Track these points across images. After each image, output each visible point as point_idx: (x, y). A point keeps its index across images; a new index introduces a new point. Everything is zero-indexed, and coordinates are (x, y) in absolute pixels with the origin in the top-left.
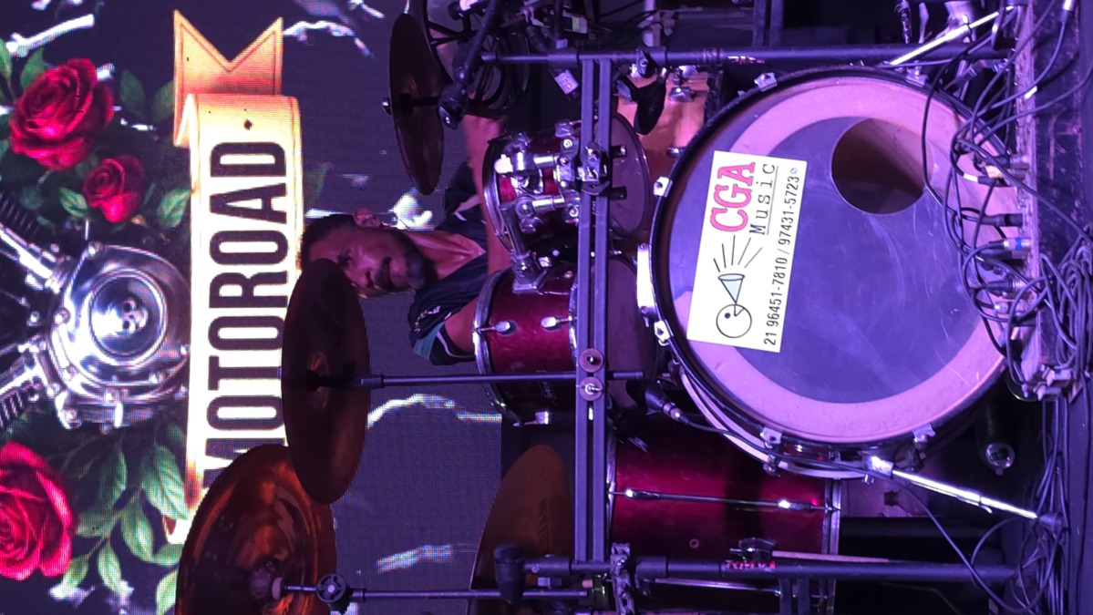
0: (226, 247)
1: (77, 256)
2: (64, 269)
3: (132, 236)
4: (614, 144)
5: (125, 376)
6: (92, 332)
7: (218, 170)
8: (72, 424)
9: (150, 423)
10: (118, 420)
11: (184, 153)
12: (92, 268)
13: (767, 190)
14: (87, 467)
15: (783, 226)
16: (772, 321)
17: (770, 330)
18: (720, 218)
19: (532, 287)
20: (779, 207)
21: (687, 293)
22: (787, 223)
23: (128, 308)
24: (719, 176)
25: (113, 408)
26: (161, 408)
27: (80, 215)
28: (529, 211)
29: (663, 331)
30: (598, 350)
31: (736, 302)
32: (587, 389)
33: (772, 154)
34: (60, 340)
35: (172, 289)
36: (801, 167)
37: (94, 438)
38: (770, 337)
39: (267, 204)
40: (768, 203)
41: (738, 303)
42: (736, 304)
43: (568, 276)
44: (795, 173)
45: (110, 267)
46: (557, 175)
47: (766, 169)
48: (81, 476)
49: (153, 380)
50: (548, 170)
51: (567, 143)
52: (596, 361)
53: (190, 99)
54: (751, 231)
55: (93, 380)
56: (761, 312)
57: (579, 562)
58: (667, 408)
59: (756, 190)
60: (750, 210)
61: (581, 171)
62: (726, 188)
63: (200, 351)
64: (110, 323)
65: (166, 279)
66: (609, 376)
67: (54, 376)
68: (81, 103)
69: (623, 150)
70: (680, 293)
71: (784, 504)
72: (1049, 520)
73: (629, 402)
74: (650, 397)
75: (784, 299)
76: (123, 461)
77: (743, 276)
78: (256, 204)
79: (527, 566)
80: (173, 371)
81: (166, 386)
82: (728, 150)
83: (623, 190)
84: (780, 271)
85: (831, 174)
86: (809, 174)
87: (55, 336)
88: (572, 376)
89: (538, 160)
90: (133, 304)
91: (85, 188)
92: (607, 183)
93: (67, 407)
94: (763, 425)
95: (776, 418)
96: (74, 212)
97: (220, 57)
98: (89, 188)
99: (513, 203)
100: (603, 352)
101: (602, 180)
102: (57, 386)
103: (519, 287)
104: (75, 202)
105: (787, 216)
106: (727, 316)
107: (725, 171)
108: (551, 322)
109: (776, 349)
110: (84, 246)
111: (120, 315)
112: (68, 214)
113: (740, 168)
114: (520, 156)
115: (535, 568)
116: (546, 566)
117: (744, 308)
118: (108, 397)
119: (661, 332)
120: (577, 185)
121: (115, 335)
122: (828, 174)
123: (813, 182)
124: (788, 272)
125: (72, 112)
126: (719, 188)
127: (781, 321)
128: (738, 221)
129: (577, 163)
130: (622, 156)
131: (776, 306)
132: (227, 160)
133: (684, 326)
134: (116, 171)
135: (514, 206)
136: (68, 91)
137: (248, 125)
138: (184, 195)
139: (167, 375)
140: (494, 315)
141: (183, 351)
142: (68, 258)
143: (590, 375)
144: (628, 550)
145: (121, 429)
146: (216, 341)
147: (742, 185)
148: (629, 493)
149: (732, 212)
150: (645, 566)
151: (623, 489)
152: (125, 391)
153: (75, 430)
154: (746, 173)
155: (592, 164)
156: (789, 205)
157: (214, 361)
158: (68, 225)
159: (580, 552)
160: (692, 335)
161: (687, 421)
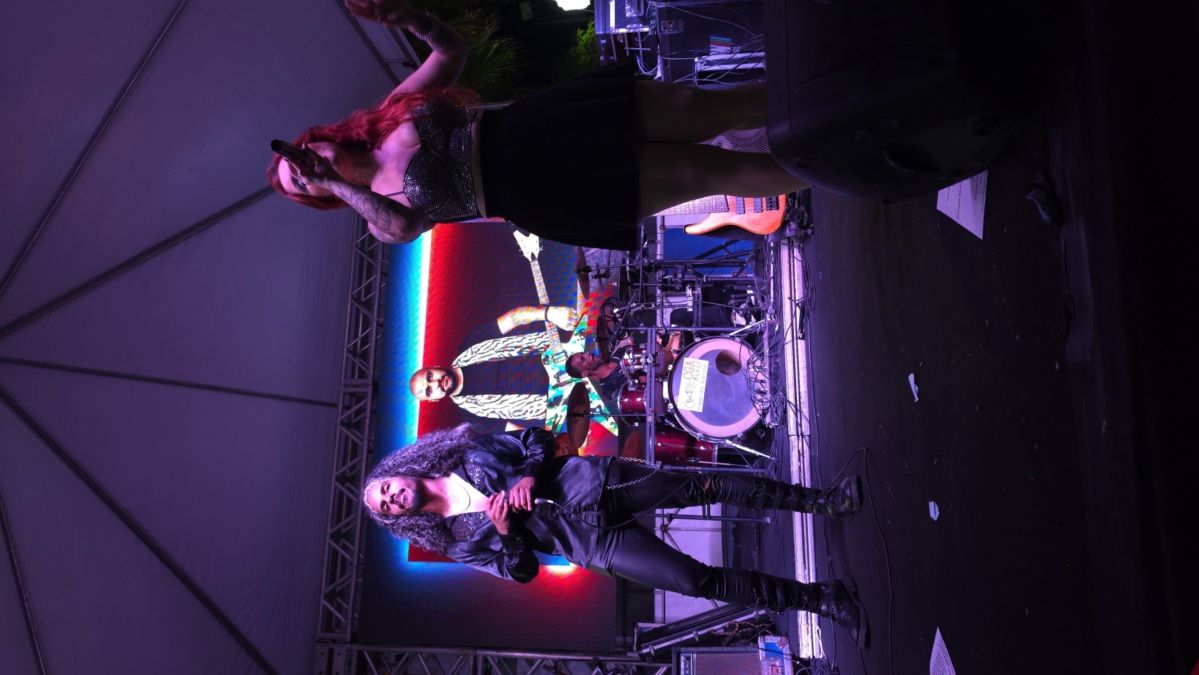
13: (698, 368)
18: (686, 375)
19: (634, 389)
20: (701, 373)
22: (703, 378)
24: (686, 364)
29: (670, 405)
31: (690, 398)
32: (650, 419)
33: (699, 359)
36: (707, 362)
38: (699, 408)
40: (698, 372)
47: (698, 363)
52: (652, 411)
54: (694, 380)
56: (697, 401)
58: (671, 424)
60: (694, 373)
66: (655, 415)
70: (675, 395)
71: (702, 448)
72: (773, 458)
73: (661, 422)
74: (666, 421)
75: (703, 397)
77: (692, 392)
82: (688, 357)
88: (645, 414)
94: (697, 430)
95: (702, 429)
100: (654, 408)
106: (688, 402)
108: (639, 399)
109: (701, 411)
113: (691, 362)
117: (692, 400)
122: (714, 364)
123: (710, 367)
124: (704, 389)
126: (686, 368)
127: (702, 403)
128: (691, 376)
131: (701, 399)
133: (676, 403)
143: (650, 414)
147: (692, 367)
148: (660, 444)
149: (689, 374)
154: (693, 364)
156: (704, 372)
160: (679, 407)
161: (676, 428)
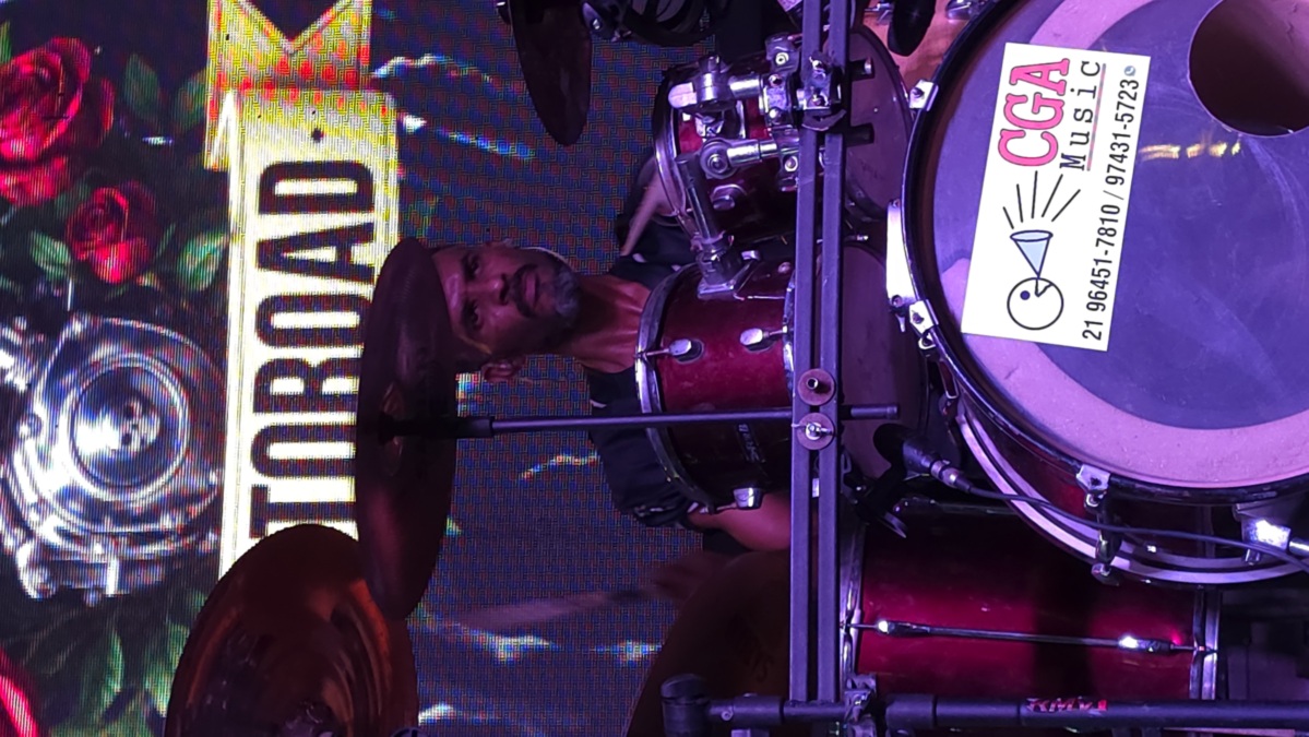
0: (282, 320)
1: (53, 332)
2: (33, 354)
3: (138, 304)
4: (852, 60)
5: (123, 517)
6: (75, 450)
7: (270, 203)
8: (42, 591)
9: (160, 589)
10: (111, 585)
11: (220, 178)
12: (76, 353)
13: (1087, 101)
14: (62, 659)
15: (1112, 156)
16: (1095, 303)
17: (1093, 316)
18: (1015, 146)
19: (727, 287)
20: (1107, 127)
21: (961, 262)
22: (1119, 151)
23: (129, 414)
24: (1013, 81)
25: (104, 566)
26: (178, 566)
27: (60, 273)
28: (721, 164)
29: (923, 316)
30: (827, 372)
31: (1038, 274)
32: (810, 431)
33: (1095, 47)
34: (26, 463)
35: (197, 383)
36: (1141, 64)
37: (74, 613)
38: (1092, 328)
39: (344, 253)
40: (1089, 121)
41: (1042, 276)
42: (1038, 278)
43: (783, 269)
44: (1132, 74)
45: (103, 352)
46: (764, 102)
47: (1087, 69)
48: (52, 672)
49: (166, 523)
50: (751, 98)
51: (782, 58)
52: (823, 389)
53: (229, 99)
54: (1062, 165)
55: (77, 525)
56: (1078, 288)
57: (795, 703)
58: (936, 468)
59: (1071, 102)
60: (1062, 132)
61: (800, 94)
62: (1022, 99)
63: (238, 478)
64: (102, 437)
65: (189, 369)
66: (843, 413)
67: (17, 519)
68: (65, 105)
69: (868, 67)
70: (950, 263)
71: (1129, 642)
73: (879, 466)
74: (910, 452)
75: (1114, 268)
76: (117, 648)
77: (1051, 235)
78: (328, 254)
79: (714, 710)
80: (196, 509)
81: (185, 531)
82: (1026, 40)
83: (868, 127)
84: (1108, 225)
85: (1188, 75)
86: (1153, 75)
87: (17, 458)
88: (787, 414)
89: (736, 86)
90: (137, 406)
91: (69, 233)
92: (842, 114)
93: (33, 564)
94: (1081, 463)
95: (1102, 454)
96: (50, 269)
97: (276, 34)
98: (76, 234)
99: (698, 153)
100: (834, 373)
101: (834, 108)
102: (19, 532)
103: (705, 290)
104: (53, 253)
105: (1120, 140)
106: (1025, 295)
107: (1022, 73)
108: (756, 336)
109: (1102, 345)
110: (65, 320)
111: (117, 423)
112: (43, 272)
113: (1046, 68)
114: (708, 79)
115: (726, 713)
116: (742, 710)
117: (1051, 284)
118: (98, 548)
119: (919, 319)
120: (794, 116)
121: (109, 455)
122: (1184, 76)
123: (1160, 87)
124: (1120, 227)
125: (51, 118)
126: (1013, 100)
127: (1109, 302)
128: (1042, 148)
129: (794, 83)
130: (867, 76)
131: (1101, 279)
132: (285, 188)
133: (957, 313)
134: (115, 209)
135: (698, 158)
136: (48, 86)
137: (317, 135)
138: (218, 242)
139: (187, 515)
140: (668, 329)
141: (213, 478)
142: (41, 338)
143: (814, 409)
144: (872, 683)
145: (115, 598)
146: (262, 463)
147: (1049, 94)
148: (883, 626)
149: (1033, 136)
150: (898, 709)
151: (874, 620)
152: (124, 540)
153: (45, 601)
154: (1055, 76)
155: (819, 83)
156: (1121, 124)
157: (259, 493)
158: (41, 288)
159: (797, 686)
160: (969, 325)
161: (968, 487)
